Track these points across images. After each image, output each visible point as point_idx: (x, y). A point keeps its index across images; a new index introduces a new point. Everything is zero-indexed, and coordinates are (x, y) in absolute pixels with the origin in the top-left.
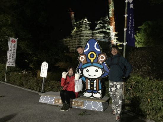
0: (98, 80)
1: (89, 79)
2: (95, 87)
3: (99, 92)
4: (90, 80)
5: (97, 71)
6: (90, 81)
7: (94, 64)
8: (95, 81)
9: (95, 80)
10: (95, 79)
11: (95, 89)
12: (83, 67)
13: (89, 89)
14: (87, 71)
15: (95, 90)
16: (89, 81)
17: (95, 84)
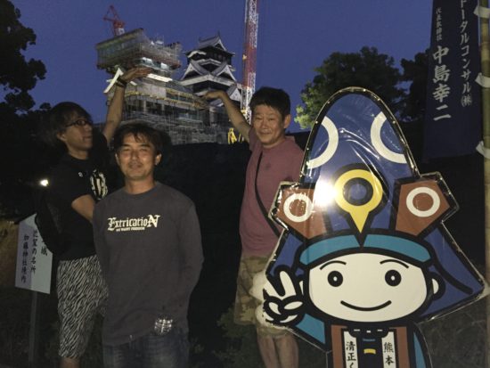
4: (353, 334)
6: (354, 340)
9: (385, 334)
12: (304, 260)
16: (348, 337)
17: (385, 355)
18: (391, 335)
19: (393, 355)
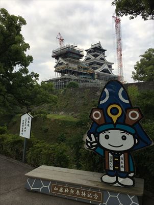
0: (126, 154)
1: (111, 151)
2: (122, 167)
3: (129, 175)
4: (112, 154)
5: (124, 138)
6: (112, 156)
7: (118, 126)
8: (122, 156)
10: (122, 152)
11: (122, 169)
12: (98, 131)
13: (111, 169)
14: (107, 137)
15: (122, 172)
16: (110, 155)
17: (121, 161)
18: (123, 155)
19: (123, 161)
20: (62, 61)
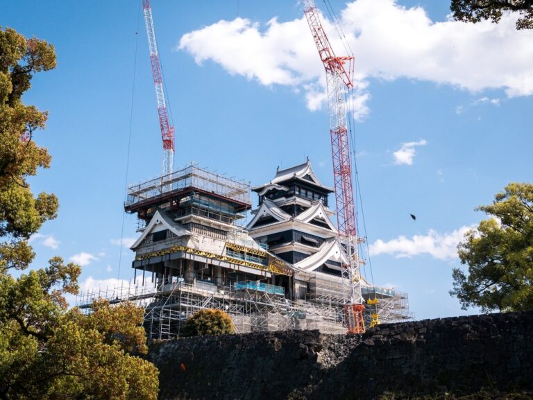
20: (166, 225)
